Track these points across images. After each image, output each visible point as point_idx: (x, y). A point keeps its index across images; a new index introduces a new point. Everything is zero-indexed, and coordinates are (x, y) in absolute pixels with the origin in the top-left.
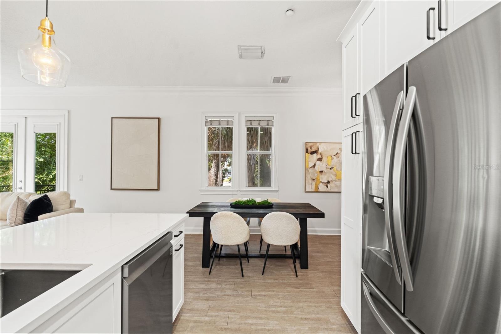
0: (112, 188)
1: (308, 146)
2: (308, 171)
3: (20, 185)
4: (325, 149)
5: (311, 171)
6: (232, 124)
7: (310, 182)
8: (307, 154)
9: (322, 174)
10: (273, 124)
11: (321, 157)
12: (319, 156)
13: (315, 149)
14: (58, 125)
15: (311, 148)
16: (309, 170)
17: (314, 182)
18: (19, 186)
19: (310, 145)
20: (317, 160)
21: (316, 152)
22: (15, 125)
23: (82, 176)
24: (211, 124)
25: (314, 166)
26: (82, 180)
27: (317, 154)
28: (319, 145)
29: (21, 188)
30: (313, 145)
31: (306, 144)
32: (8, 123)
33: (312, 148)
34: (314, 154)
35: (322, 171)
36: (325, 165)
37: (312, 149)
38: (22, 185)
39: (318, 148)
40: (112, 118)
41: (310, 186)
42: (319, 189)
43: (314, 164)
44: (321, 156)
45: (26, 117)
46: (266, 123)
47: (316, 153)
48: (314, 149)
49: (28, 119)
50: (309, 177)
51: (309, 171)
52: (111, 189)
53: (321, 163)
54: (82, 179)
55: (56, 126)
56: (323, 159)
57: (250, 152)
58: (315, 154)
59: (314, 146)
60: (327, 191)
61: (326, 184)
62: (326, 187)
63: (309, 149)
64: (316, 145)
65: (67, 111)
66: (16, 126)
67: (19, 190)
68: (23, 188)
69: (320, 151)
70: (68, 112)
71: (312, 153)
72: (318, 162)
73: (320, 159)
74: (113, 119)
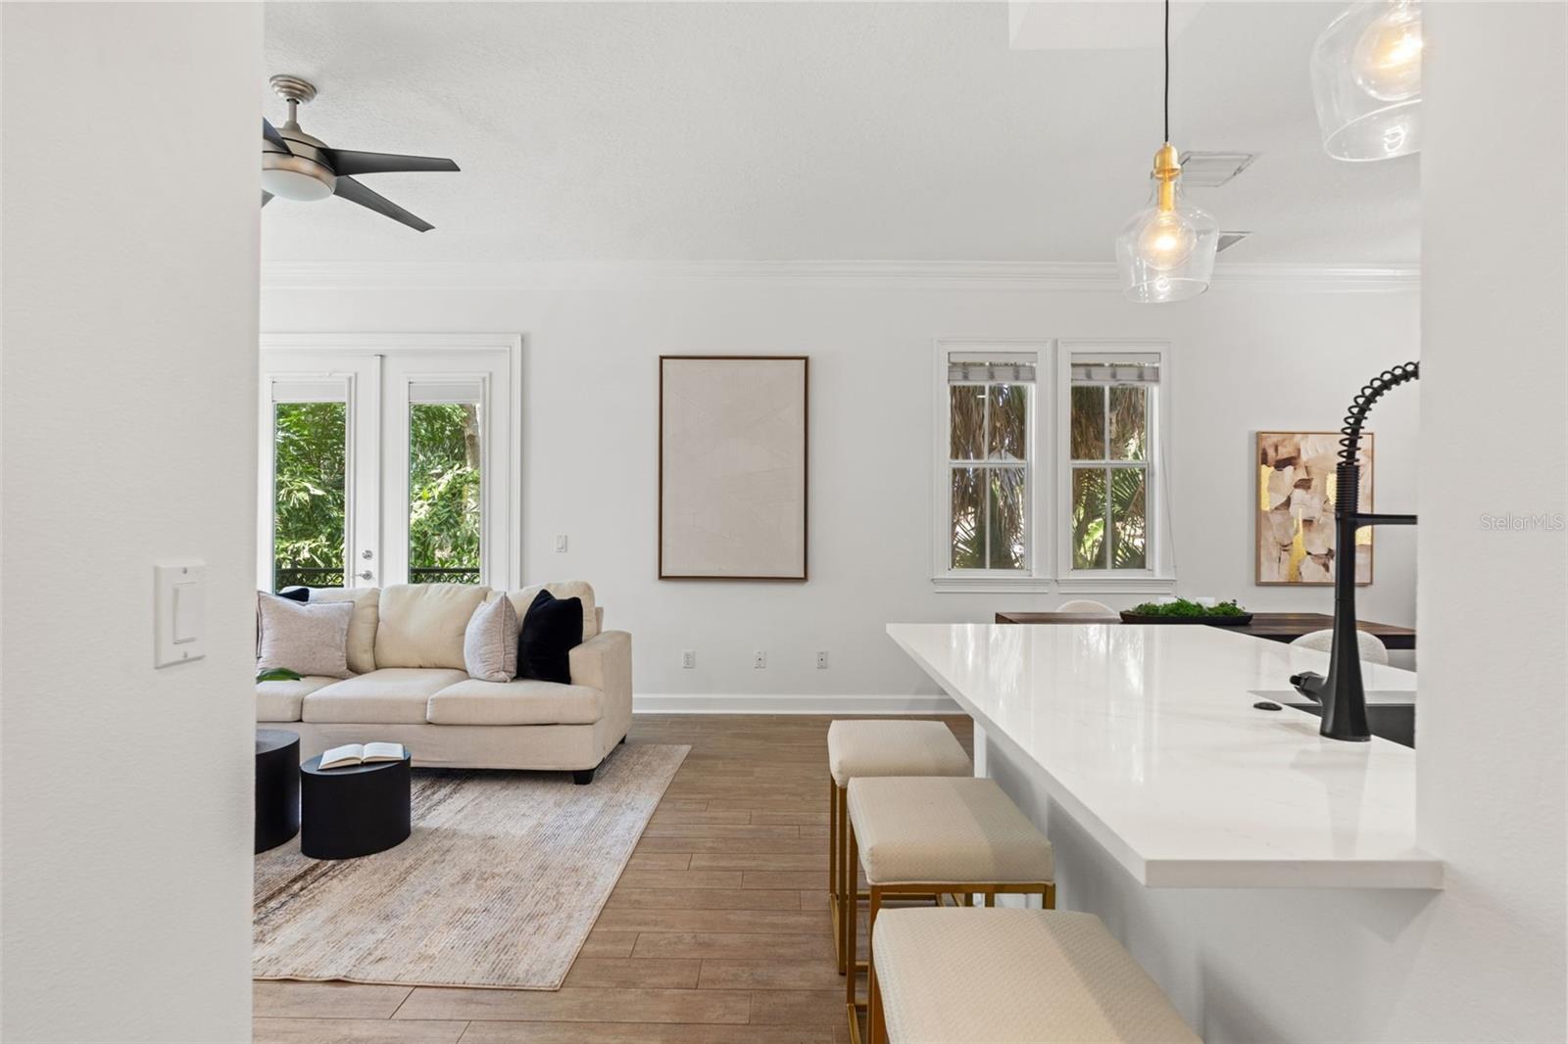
0: (663, 574)
1: (1268, 443)
2: (1268, 519)
3: (363, 565)
4: (1319, 450)
5: (1276, 518)
6: (1030, 376)
7: (1275, 553)
8: (1264, 466)
9: (1312, 529)
10: (1158, 376)
11: (1306, 477)
12: (1302, 475)
13: (1290, 453)
14: (484, 380)
15: (1276, 450)
16: (1270, 515)
17: (1286, 553)
18: (361, 569)
19: (1275, 439)
20: (1296, 486)
21: (1290, 461)
22: (350, 379)
23: (566, 537)
24: (966, 377)
25: (1288, 503)
26: (566, 551)
27: (1295, 469)
28: (1302, 439)
29: (367, 576)
30: (1284, 440)
31: (1259, 436)
32: (327, 374)
33: (1280, 448)
34: (1284, 467)
35: (1311, 521)
36: (1321, 501)
37: (1279, 452)
38: (372, 565)
39: (1299, 451)
40: (662, 358)
41: (1275, 565)
42: (1300, 574)
43: (1285, 499)
44: (1308, 473)
45: (381, 356)
46: (1134, 372)
47: (1290, 464)
48: (1285, 452)
49: (390, 363)
50: (1271, 539)
51: (1272, 520)
52: (661, 577)
53: (1308, 496)
54: (564, 548)
55: (481, 384)
56: (1314, 483)
57: (1084, 463)
58: (1289, 469)
59: (1286, 443)
60: (1324, 581)
61: (1322, 561)
62: (1322, 569)
63: (1271, 453)
64: (1291, 439)
65: (520, 338)
66: (353, 381)
67: (362, 584)
68: (375, 575)
69: (1304, 457)
70: (522, 340)
71: (1280, 465)
72: (1298, 494)
73: (1304, 484)
74: (664, 360)
